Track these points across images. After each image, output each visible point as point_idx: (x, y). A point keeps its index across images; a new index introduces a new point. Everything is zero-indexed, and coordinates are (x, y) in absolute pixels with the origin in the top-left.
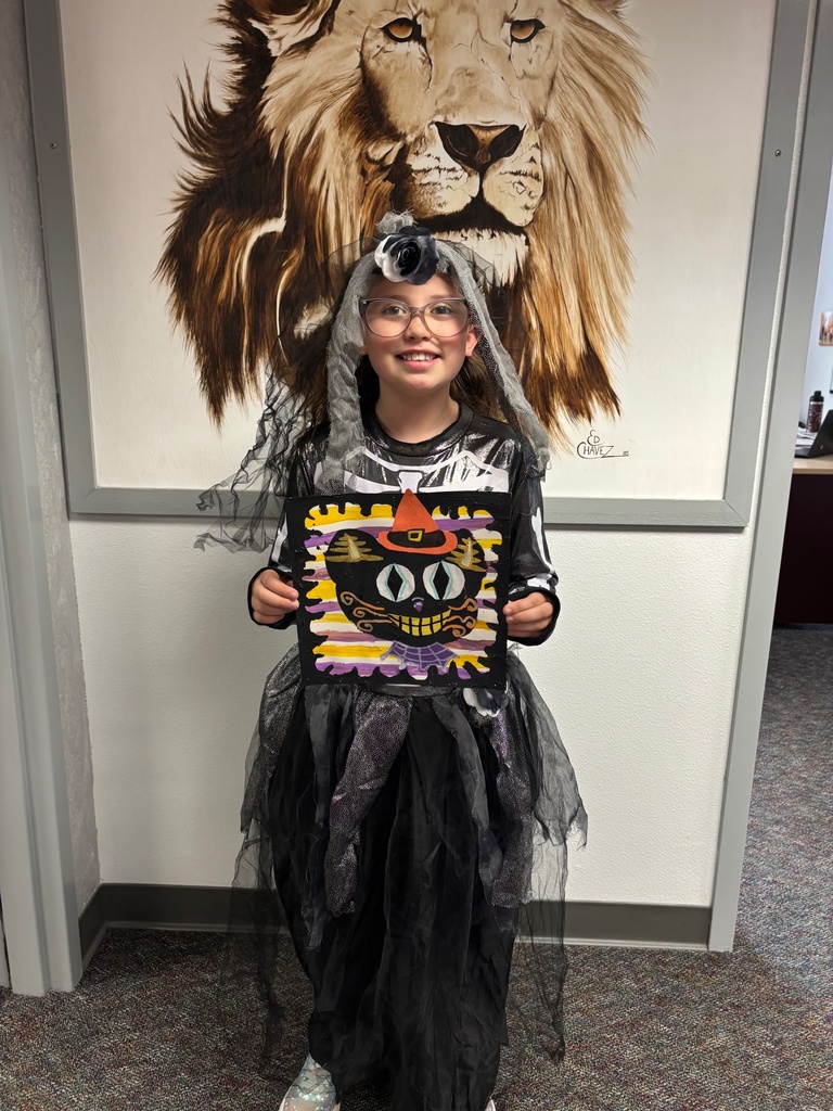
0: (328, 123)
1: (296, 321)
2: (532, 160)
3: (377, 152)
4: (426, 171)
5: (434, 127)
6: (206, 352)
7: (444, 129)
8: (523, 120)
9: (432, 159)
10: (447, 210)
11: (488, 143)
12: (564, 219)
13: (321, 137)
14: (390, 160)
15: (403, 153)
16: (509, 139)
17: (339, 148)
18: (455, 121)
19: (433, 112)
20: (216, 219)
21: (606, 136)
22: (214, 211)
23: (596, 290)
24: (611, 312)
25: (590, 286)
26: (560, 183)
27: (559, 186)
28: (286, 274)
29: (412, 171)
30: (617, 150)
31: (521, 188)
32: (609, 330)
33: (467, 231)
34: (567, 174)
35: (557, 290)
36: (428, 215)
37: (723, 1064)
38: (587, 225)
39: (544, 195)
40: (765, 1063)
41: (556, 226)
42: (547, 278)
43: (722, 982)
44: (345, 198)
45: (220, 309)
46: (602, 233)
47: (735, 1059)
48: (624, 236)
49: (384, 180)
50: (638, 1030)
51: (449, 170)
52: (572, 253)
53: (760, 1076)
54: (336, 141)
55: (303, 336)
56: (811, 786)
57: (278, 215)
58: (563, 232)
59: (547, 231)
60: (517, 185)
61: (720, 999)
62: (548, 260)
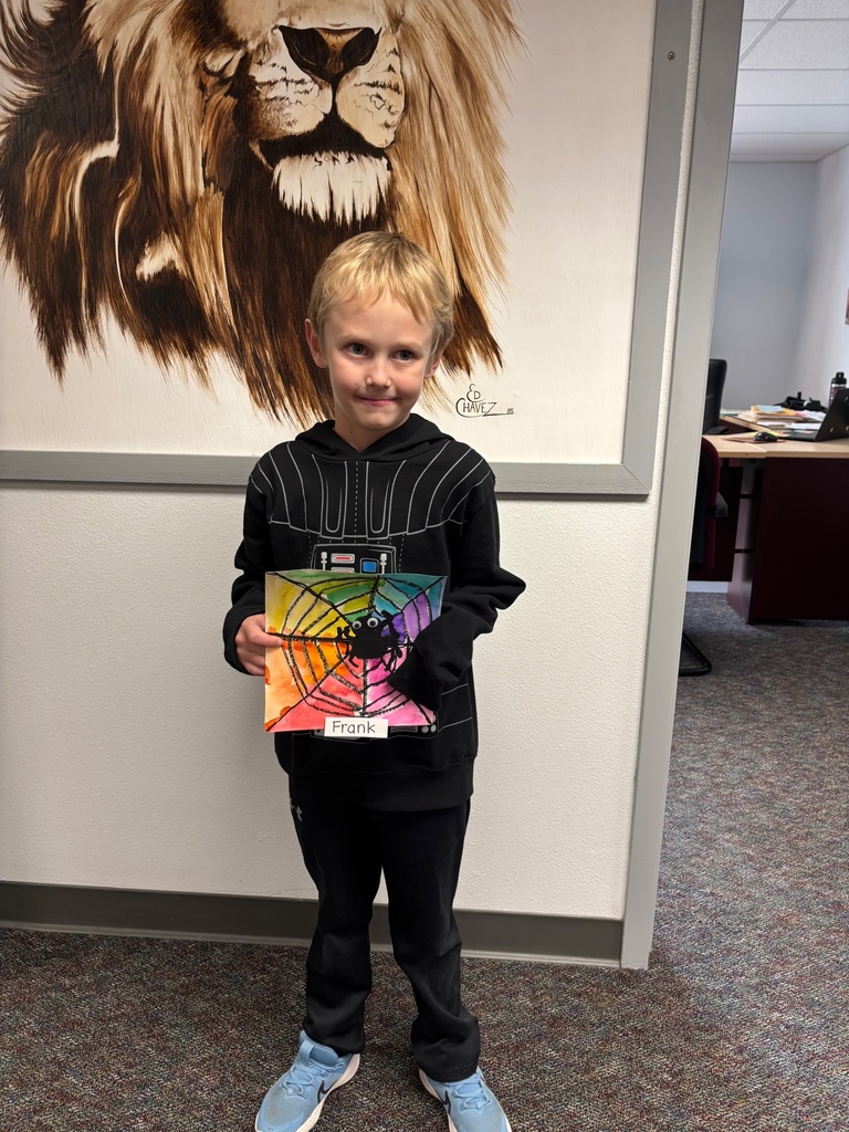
0: (160, 30)
1: (137, 261)
2: (391, 68)
3: (215, 63)
4: (271, 84)
5: (278, 32)
6: (42, 296)
7: (290, 34)
8: (377, 23)
9: (277, 69)
10: (297, 129)
11: (339, 49)
12: (430, 138)
13: (153, 47)
14: (231, 72)
15: (245, 63)
16: (363, 45)
17: (173, 60)
18: (301, 25)
19: (276, 15)
20: (43, 143)
21: (473, 39)
22: (39, 134)
23: (469, 222)
24: (487, 248)
25: (462, 217)
26: (423, 95)
27: (422, 98)
28: (123, 207)
29: (256, 84)
30: (487, 56)
31: (379, 103)
32: (486, 267)
33: (321, 155)
34: (431, 84)
35: (425, 222)
36: (277, 136)
37: (609, 1096)
38: (456, 144)
39: (405, 110)
40: (657, 1097)
41: (421, 147)
42: (413, 208)
43: (629, 1004)
44: (183, 117)
45: (53, 249)
46: (473, 155)
47: (624, 1091)
48: (499, 158)
49: (226, 95)
50: (522, 1054)
51: (297, 83)
52: (441, 179)
53: (648, 1111)
54: (170, 51)
55: (146, 278)
56: (776, 792)
57: (111, 138)
58: (429, 154)
59: (411, 154)
60: (374, 98)
61: (622, 1023)
62: (414, 187)
